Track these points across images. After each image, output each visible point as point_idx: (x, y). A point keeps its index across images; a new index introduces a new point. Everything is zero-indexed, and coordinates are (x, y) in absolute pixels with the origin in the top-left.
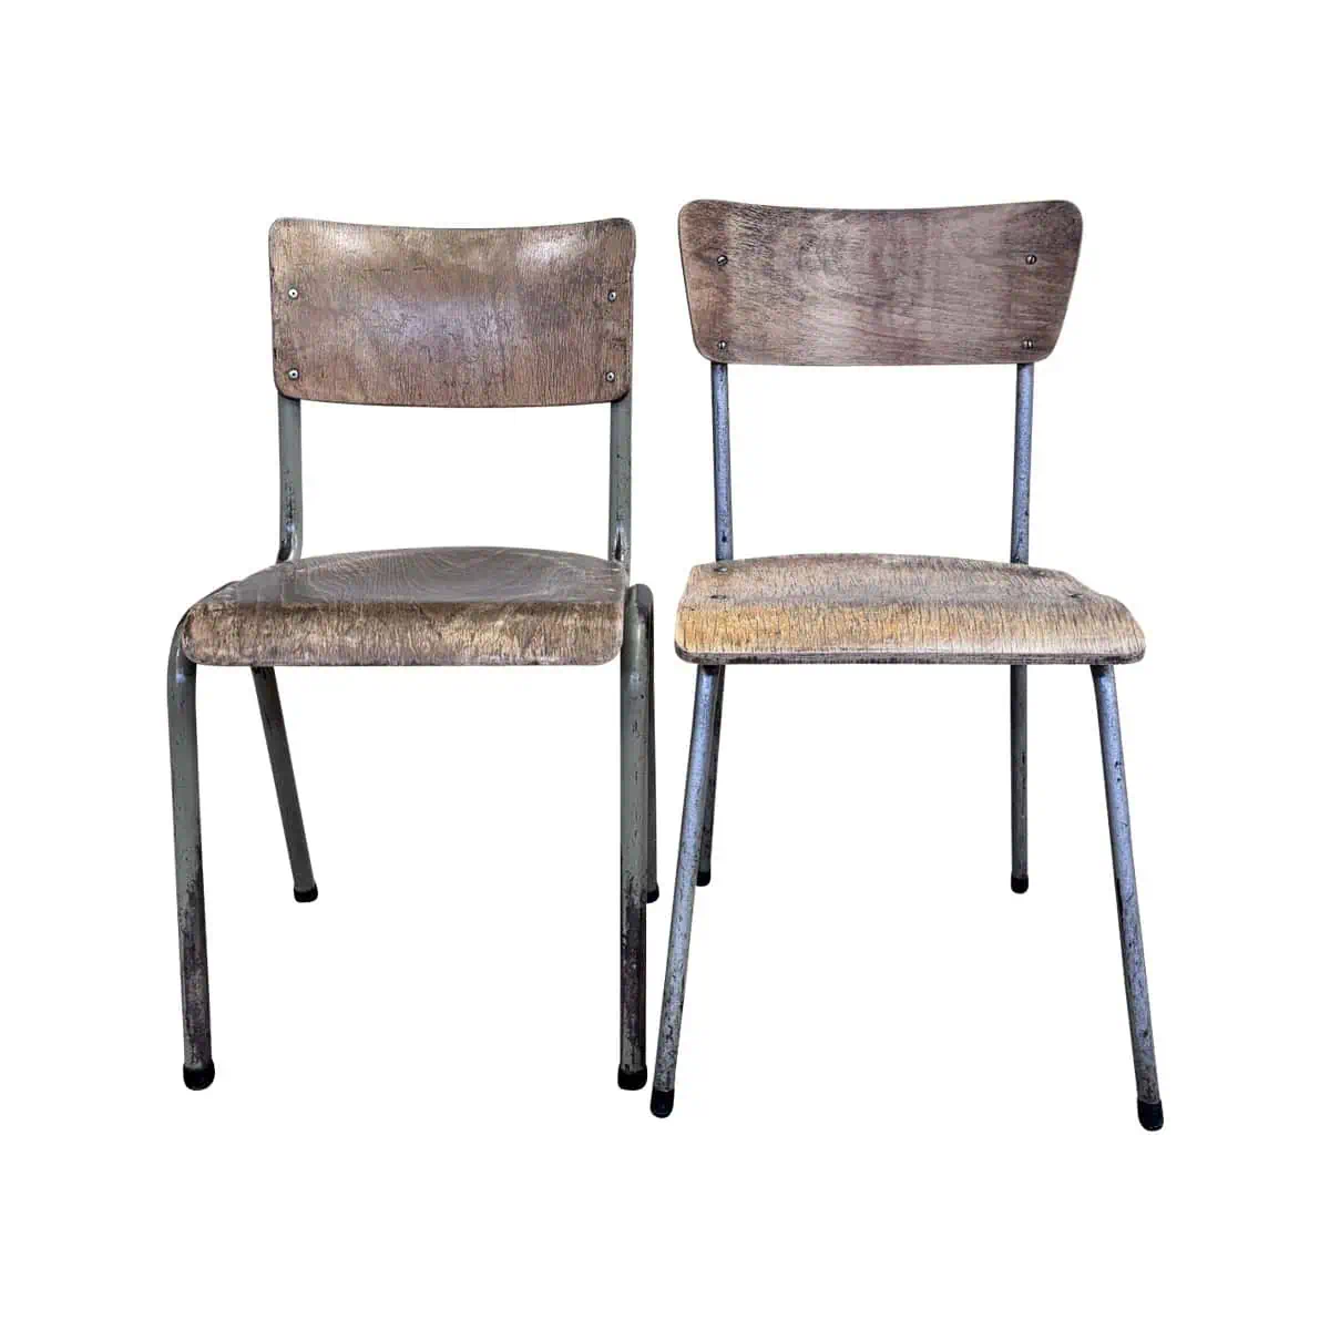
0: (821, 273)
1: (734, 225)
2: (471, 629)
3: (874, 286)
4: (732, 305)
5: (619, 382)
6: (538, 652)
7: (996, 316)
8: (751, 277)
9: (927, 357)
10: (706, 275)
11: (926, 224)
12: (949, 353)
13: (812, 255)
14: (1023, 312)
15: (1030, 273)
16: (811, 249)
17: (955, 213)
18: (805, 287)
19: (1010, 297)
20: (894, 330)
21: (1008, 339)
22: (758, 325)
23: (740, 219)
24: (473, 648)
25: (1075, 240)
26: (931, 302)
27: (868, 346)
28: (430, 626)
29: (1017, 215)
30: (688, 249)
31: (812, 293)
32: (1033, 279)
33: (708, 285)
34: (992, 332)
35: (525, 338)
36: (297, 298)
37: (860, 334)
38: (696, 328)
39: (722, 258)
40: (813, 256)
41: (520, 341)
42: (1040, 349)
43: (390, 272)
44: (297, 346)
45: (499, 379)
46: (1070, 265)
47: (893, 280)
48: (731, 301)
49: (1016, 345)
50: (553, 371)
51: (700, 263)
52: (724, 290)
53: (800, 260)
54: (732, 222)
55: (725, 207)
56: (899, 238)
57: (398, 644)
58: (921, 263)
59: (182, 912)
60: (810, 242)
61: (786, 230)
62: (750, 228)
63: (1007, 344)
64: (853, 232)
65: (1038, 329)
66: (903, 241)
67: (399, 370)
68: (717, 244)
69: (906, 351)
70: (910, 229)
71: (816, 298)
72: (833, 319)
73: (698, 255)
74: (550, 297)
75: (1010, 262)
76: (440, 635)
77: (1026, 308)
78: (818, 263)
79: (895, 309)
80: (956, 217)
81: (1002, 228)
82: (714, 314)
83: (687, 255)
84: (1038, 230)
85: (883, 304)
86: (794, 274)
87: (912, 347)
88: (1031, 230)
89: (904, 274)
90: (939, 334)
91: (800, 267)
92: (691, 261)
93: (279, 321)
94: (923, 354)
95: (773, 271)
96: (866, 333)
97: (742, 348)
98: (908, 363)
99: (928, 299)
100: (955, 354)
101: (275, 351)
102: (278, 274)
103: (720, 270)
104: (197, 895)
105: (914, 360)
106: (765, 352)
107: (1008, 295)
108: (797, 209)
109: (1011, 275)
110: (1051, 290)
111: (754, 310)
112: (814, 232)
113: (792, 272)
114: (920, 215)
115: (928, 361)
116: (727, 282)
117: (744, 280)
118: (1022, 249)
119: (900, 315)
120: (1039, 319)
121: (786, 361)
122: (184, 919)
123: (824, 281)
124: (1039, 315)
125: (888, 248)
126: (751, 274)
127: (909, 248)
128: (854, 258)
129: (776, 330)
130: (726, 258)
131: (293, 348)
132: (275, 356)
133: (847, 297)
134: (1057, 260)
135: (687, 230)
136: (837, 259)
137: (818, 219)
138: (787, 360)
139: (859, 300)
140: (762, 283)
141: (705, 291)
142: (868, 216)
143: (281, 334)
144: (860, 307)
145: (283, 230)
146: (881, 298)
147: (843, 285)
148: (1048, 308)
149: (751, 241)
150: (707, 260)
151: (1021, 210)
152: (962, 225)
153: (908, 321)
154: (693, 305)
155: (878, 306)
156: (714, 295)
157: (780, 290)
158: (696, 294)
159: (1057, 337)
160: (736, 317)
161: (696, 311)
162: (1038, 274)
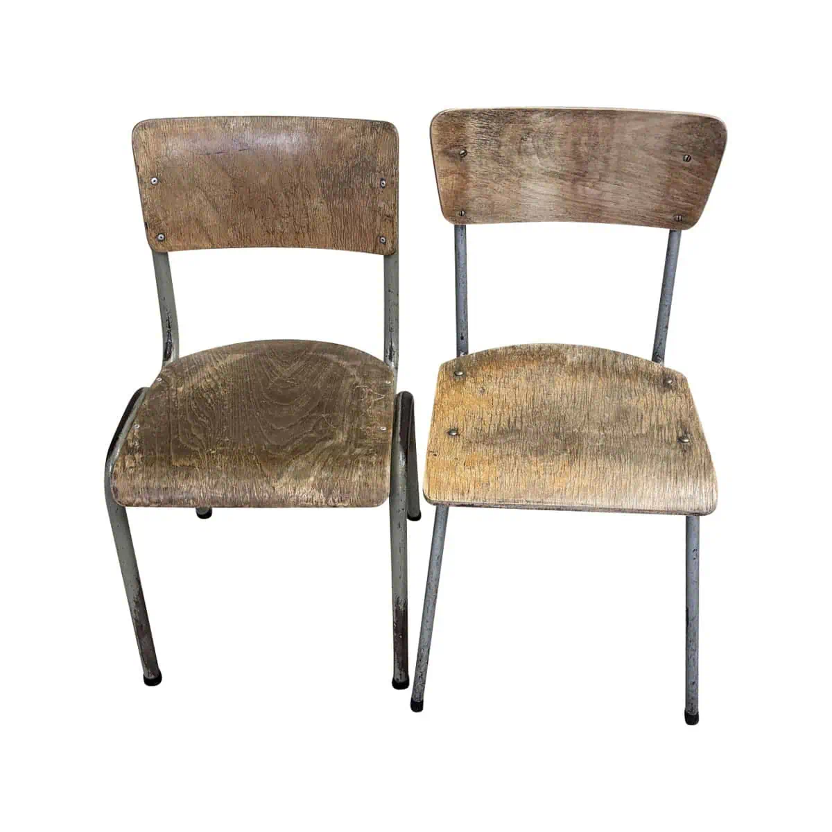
0: (535, 157)
1: (472, 126)
2: (293, 484)
3: (573, 166)
4: (470, 184)
5: (389, 245)
6: (336, 500)
7: (658, 195)
8: (484, 163)
9: (608, 218)
10: (452, 166)
11: (614, 122)
12: (624, 217)
13: (529, 143)
14: (677, 195)
15: (686, 169)
16: (528, 139)
17: (636, 116)
18: (523, 167)
19: (670, 184)
20: (585, 198)
21: (665, 212)
22: (489, 197)
23: (476, 121)
24: (295, 498)
25: (720, 151)
26: (613, 180)
27: (566, 209)
28: (268, 482)
29: (681, 123)
30: (438, 149)
31: (528, 171)
32: (686, 172)
33: (452, 173)
34: (655, 206)
35: (321, 202)
36: (157, 184)
37: (561, 200)
38: (444, 206)
39: (463, 152)
40: (531, 145)
41: (319, 205)
42: (687, 223)
43: (221, 154)
44: (161, 219)
45: (305, 230)
46: (714, 167)
47: (587, 163)
48: (468, 181)
49: (670, 217)
50: (343, 227)
51: (447, 158)
52: (464, 175)
53: (520, 147)
54: (471, 124)
55: (465, 114)
56: (593, 132)
57: (248, 494)
58: (608, 151)
59: (133, 610)
60: (528, 134)
61: (511, 125)
62: (484, 127)
63: (664, 215)
64: (560, 125)
65: (686, 209)
66: (596, 134)
67: (234, 225)
68: (460, 142)
69: (594, 213)
70: (602, 124)
71: (531, 175)
72: (542, 191)
73: (445, 152)
74: (338, 175)
75: (672, 158)
76: (274, 488)
77: (680, 192)
78: (533, 150)
79: (588, 183)
80: (636, 119)
81: (669, 131)
82: (456, 192)
83: (437, 154)
84: (694, 138)
85: (578, 179)
86: (516, 158)
87: (598, 210)
88: (689, 136)
89: (596, 158)
90: (617, 203)
91: (519, 153)
92: (440, 157)
93: (146, 203)
94: (605, 216)
95: (500, 156)
96: (566, 199)
97: (475, 213)
98: (594, 221)
99: (611, 178)
100: (627, 218)
101: (146, 224)
102: (141, 169)
103: (461, 160)
104: (140, 602)
105: (598, 219)
106: (494, 214)
107: (668, 181)
108: (519, 110)
109: (672, 167)
110: (699, 183)
111: (486, 186)
112: (531, 126)
113: (514, 157)
114: (609, 114)
115: (608, 221)
116: (466, 168)
117: (478, 166)
118: (682, 149)
119: (590, 187)
120: (689, 202)
121: (507, 220)
122: (134, 614)
123: (536, 161)
124: (689, 199)
125: (585, 139)
126: (484, 161)
127: (600, 140)
128: (560, 146)
129: (501, 199)
130: (466, 152)
131: (159, 220)
132: (146, 228)
133: (553, 174)
134: (706, 162)
135: (437, 136)
136: (548, 145)
137: (536, 116)
138: (509, 219)
139: (561, 176)
140: (491, 166)
141: (450, 177)
142: (572, 114)
143: (149, 212)
144: (562, 181)
145: (142, 135)
146: (577, 174)
147: (551, 165)
148: (696, 196)
149: (485, 137)
150: (452, 156)
151: (683, 120)
152: (640, 126)
153: (596, 192)
154: (441, 189)
155: (574, 181)
156: (456, 179)
157: (505, 171)
158: (443, 180)
159: (700, 216)
160: (472, 192)
161: (443, 193)
162: (690, 170)
